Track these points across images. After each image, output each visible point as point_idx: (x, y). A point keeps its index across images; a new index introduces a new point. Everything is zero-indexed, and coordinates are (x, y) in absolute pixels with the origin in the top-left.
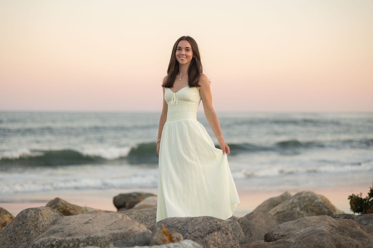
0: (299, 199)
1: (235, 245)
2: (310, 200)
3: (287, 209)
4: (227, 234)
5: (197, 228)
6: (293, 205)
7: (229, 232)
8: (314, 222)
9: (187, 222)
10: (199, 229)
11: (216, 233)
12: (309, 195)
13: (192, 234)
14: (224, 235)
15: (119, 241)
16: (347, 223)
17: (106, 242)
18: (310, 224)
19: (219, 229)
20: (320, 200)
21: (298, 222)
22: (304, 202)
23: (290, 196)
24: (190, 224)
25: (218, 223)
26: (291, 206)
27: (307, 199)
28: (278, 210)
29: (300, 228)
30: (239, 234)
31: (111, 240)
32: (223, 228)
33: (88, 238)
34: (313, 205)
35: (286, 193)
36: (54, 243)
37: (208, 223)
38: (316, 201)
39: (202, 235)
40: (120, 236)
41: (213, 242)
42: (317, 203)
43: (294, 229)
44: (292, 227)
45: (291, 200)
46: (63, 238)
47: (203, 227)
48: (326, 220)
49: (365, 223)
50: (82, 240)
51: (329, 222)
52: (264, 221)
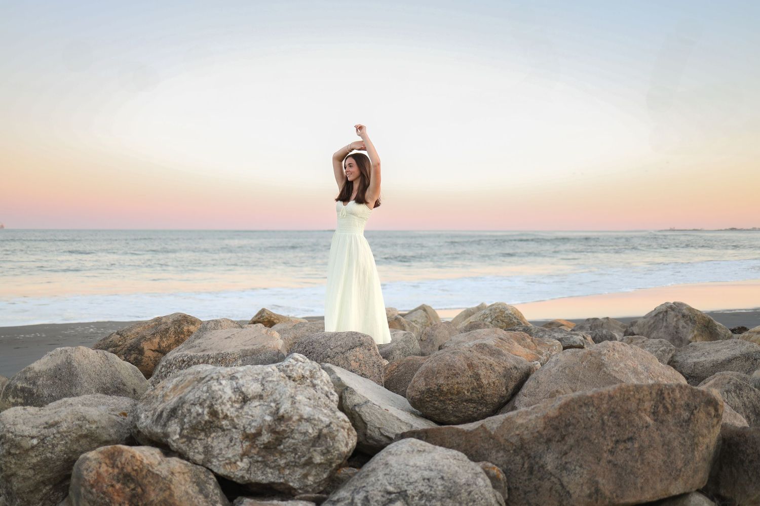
0: (491, 310)
1: (378, 361)
2: (501, 311)
3: (479, 320)
4: (369, 350)
5: (339, 343)
6: (485, 316)
7: (371, 348)
8: (484, 335)
9: (330, 338)
10: (341, 344)
11: (357, 349)
12: (500, 306)
13: (334, 350)
14: (366, 351)
15: (249, 357)
16: (518, 336)
17: (234, 358)
18: (479, 337)
19: (361, 345)
20: (510, 312)
21: (469, 334)
22: (495, 313)
23: (485, 306)
24: (333, 339)
25: (362, 338)
26: (483, 317)
27: (498, 310)
28: (471, 321)
29: (470, 341)
30: (412, 346)
31: (240, 356)
32: (366, 344)
33: (218, 354)
34: (503, 316)
35: (482, 304)
36: (185, 359)
37: (351, 339)
38: (507, 312)
39: (344, 350)
40: (250, 352)
41: (354, 358)
42: (507, 314)
43: (464, 342)
44: (463, 340)
45: (483, 312)
46: (195, 354)
47: (345, 342)
48: (496, 333)
49: (541, 335)
50: (212, 356)
51: (498, 335)
52: (447, 332)
